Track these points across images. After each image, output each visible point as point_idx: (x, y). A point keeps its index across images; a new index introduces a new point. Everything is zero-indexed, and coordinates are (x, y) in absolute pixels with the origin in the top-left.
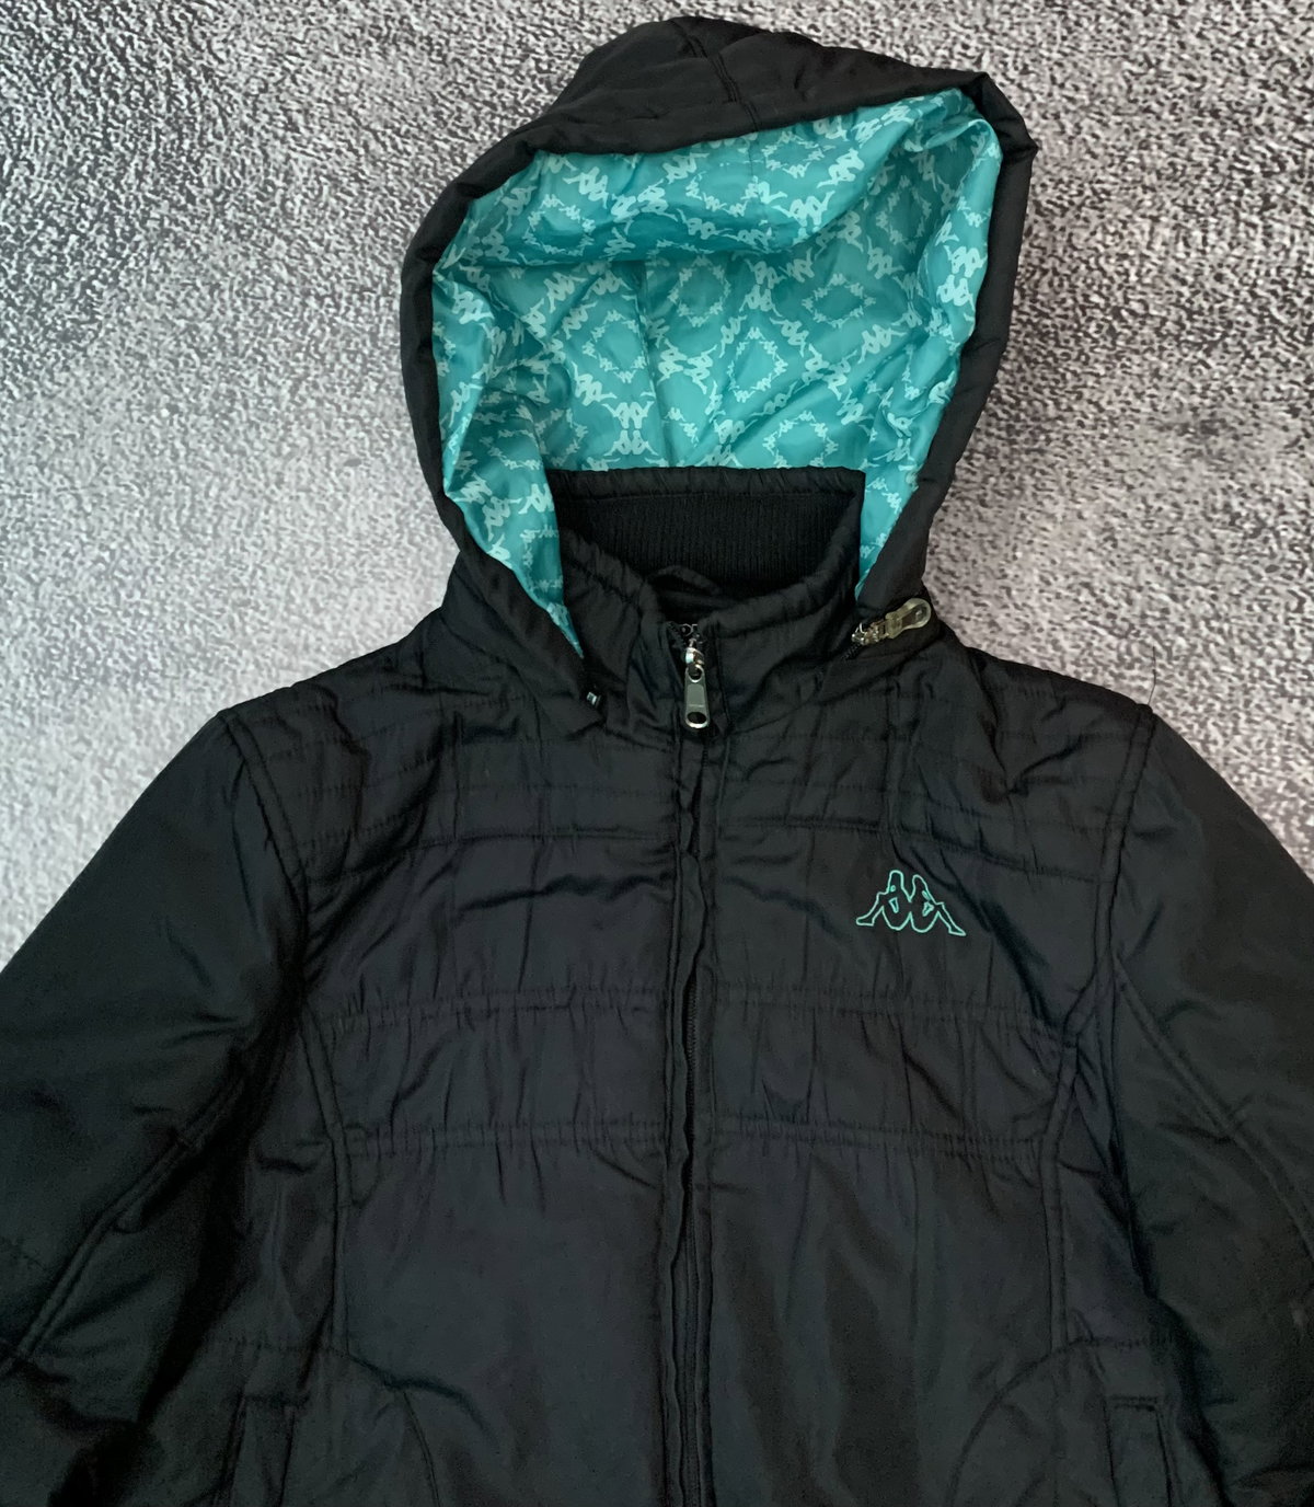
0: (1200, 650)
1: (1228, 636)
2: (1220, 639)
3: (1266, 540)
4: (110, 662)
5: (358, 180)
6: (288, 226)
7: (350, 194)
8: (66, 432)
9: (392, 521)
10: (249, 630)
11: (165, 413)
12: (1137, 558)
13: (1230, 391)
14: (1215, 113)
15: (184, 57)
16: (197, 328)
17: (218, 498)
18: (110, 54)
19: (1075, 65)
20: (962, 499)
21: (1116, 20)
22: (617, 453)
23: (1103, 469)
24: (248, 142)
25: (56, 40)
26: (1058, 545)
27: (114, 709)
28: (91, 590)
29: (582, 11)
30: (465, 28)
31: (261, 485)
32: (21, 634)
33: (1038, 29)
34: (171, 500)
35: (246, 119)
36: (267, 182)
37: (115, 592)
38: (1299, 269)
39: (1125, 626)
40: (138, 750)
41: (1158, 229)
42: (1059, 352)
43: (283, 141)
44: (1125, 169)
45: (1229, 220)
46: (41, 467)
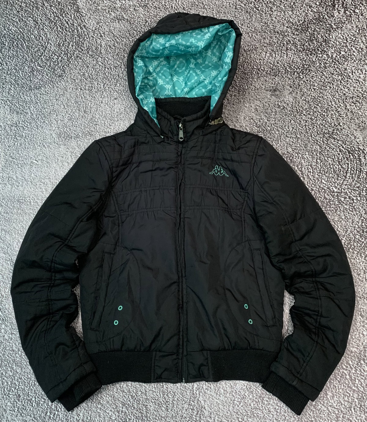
0: (272, 129)
1: (277, 127)
2: (276, 127)
3: (285, 110)
4: (72, 135)
5: (114, 46)
6: (101, 55)
7: (113, 49)
8: (61, 94)
9: (123, 109)
10: (97, 129)
11: (80, 90)
12: (261, 114)
13: (279, 83)
14: (278, 33)
15: (80, 23)
16: (85, 75)
17: (90, 106)
18: (65, 23)
19: (252, 24)
20: (230, 104)
21: (260, 15)
22: (166, 95)
23: (256, 98)
24: (93, 39)
25: (54, 20)
26: (247, 112)
27: (73, 143)
28: (68, 122)
29: (157, 14)
30: (134, 17)
31: (98, 103)
32: (55, 130)
33: (245, 17)
34: (82, 106)
35: (92, 35)
36: (97, 47)
37: (72, 122)
38: (293, 61)
39: (259, 126)
40: (78, 150)
41: (267, 54)
42: (248, 77)
43: (100, 39)
44: (261, 43)
45: (280, 52)
46: (57, 100)
